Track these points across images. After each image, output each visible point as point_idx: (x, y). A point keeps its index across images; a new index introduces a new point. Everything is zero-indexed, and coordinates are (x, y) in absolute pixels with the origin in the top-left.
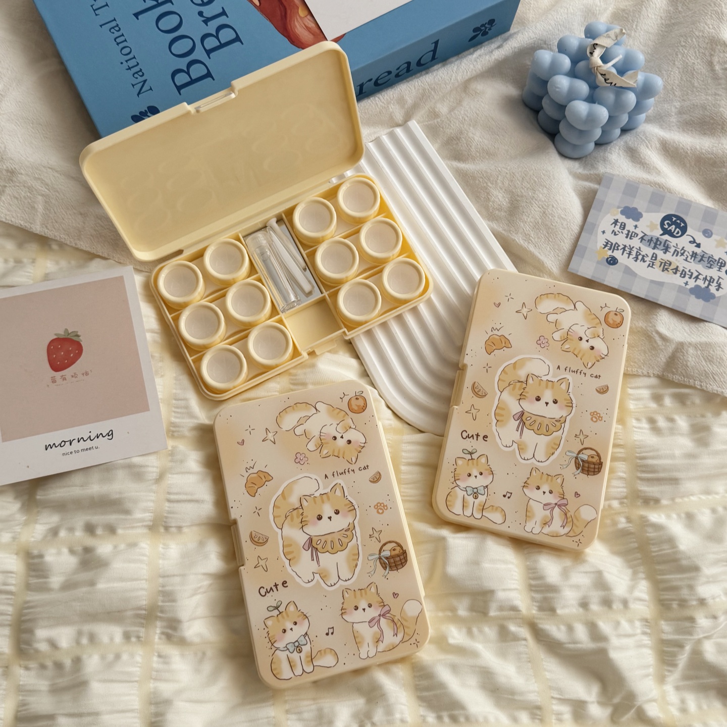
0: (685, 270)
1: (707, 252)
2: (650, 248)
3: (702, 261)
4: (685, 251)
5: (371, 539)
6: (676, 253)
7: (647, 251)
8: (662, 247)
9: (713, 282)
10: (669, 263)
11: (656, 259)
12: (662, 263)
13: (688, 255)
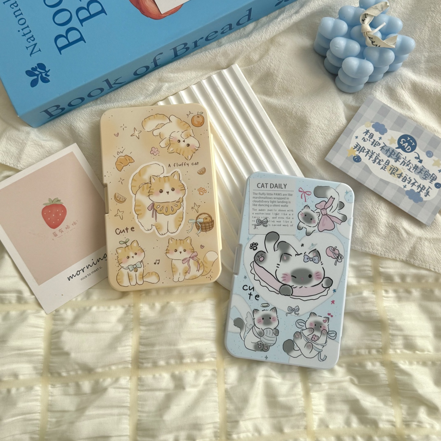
0: (407, 177)
1: (426, 168)
2: (386, 155)
3: (420, 173)
4: (410, 163)
5: (192, 210)
6: (404, 163)
7: (384, 157)
8: (394, 157)
9: (424, 190)
10: (396, 169)
11: (388, 165)
12: (392, 168)
13: (412, 166)
